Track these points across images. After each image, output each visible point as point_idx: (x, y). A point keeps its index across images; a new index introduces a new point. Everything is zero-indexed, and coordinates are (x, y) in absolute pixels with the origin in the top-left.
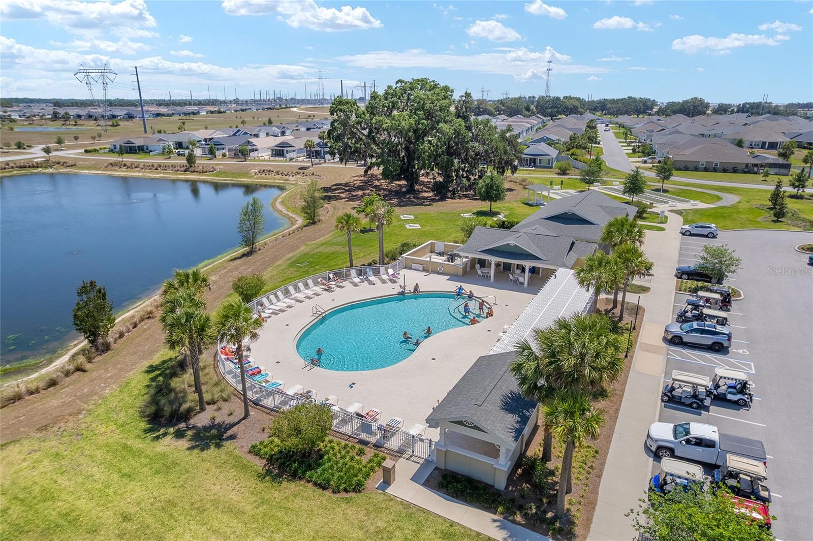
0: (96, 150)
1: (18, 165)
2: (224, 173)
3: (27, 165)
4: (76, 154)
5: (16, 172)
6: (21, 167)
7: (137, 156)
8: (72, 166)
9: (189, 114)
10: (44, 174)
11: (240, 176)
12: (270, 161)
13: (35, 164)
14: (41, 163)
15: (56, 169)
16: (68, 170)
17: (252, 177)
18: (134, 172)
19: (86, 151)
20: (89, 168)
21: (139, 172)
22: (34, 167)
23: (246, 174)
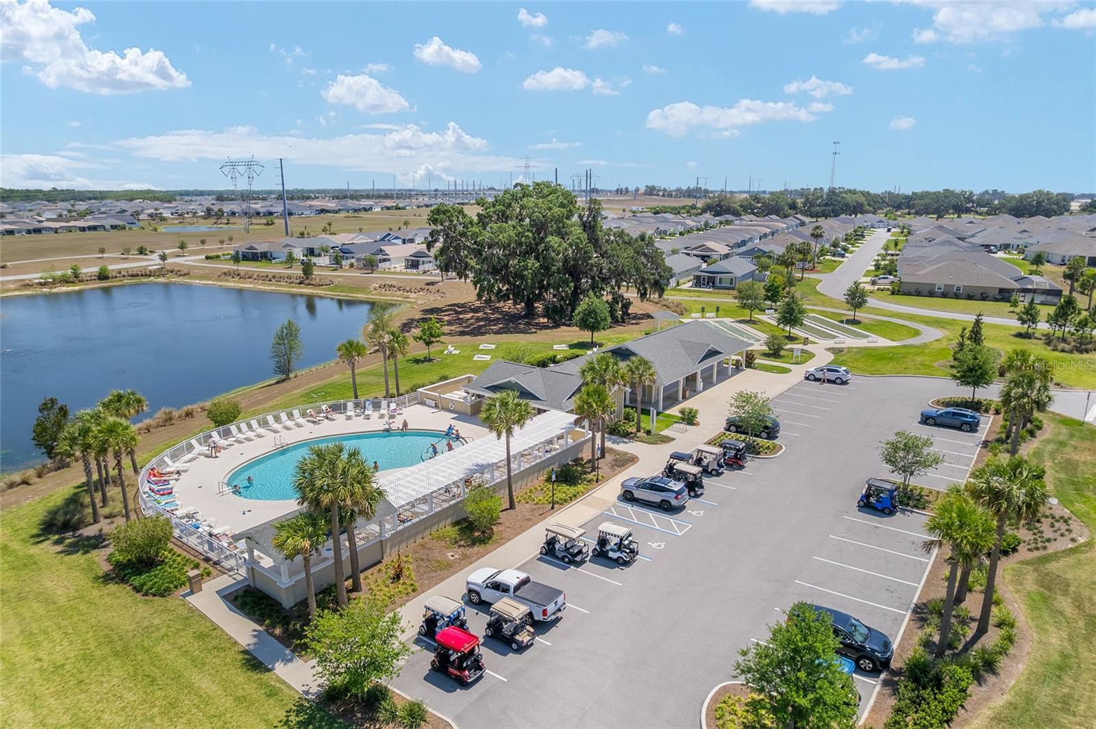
0: (218, 257)
1: (130, 273)
2: (342, 286)
3: (139, 273)
4: (195, 261)
5: (126, 281)
6: (132, 276)
7: (258, 264)
8: (186, 274)
9: (359, 210)
10: (156, 283)
11: (357, 290)
12: (400, 273)
13: (148, 273)
14: (155, 271)
15: (168, 278)
16: (180, 279)
17: (370, 292)
18: (246, 283)
19: (207, 258)
20: (201, 277)
21: (251, 283)
22: (146, 275)
23: (364, 289)
